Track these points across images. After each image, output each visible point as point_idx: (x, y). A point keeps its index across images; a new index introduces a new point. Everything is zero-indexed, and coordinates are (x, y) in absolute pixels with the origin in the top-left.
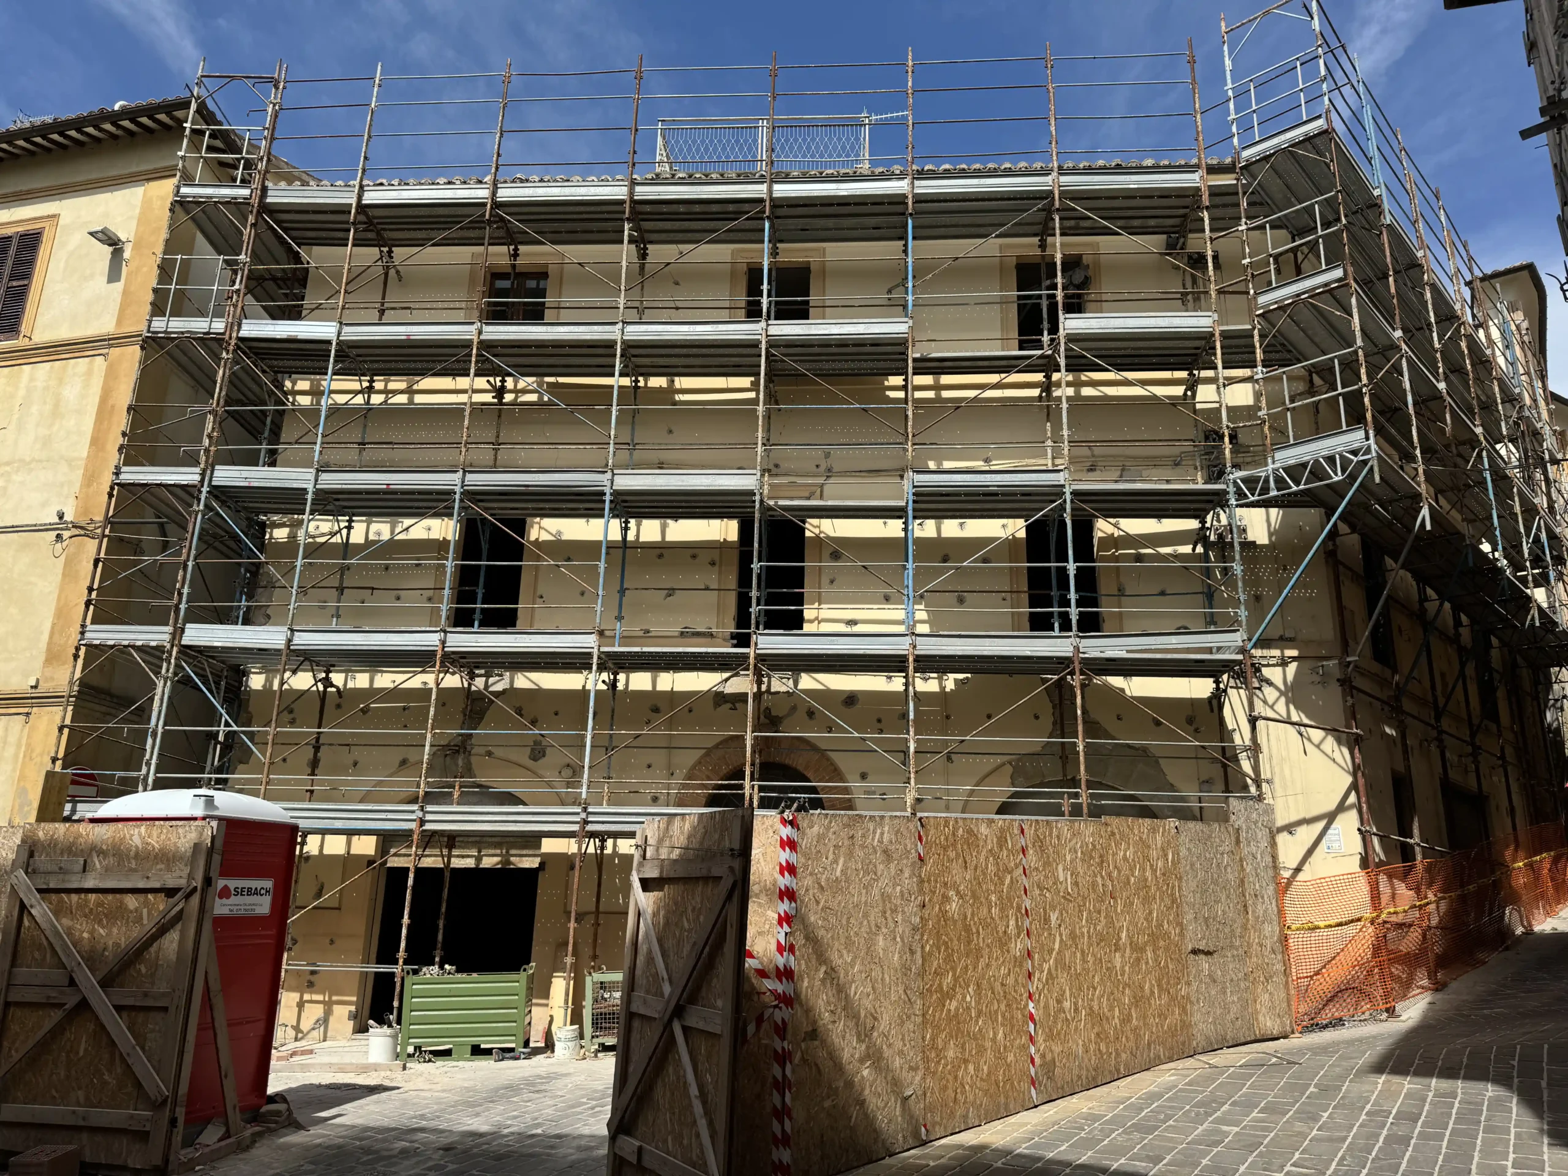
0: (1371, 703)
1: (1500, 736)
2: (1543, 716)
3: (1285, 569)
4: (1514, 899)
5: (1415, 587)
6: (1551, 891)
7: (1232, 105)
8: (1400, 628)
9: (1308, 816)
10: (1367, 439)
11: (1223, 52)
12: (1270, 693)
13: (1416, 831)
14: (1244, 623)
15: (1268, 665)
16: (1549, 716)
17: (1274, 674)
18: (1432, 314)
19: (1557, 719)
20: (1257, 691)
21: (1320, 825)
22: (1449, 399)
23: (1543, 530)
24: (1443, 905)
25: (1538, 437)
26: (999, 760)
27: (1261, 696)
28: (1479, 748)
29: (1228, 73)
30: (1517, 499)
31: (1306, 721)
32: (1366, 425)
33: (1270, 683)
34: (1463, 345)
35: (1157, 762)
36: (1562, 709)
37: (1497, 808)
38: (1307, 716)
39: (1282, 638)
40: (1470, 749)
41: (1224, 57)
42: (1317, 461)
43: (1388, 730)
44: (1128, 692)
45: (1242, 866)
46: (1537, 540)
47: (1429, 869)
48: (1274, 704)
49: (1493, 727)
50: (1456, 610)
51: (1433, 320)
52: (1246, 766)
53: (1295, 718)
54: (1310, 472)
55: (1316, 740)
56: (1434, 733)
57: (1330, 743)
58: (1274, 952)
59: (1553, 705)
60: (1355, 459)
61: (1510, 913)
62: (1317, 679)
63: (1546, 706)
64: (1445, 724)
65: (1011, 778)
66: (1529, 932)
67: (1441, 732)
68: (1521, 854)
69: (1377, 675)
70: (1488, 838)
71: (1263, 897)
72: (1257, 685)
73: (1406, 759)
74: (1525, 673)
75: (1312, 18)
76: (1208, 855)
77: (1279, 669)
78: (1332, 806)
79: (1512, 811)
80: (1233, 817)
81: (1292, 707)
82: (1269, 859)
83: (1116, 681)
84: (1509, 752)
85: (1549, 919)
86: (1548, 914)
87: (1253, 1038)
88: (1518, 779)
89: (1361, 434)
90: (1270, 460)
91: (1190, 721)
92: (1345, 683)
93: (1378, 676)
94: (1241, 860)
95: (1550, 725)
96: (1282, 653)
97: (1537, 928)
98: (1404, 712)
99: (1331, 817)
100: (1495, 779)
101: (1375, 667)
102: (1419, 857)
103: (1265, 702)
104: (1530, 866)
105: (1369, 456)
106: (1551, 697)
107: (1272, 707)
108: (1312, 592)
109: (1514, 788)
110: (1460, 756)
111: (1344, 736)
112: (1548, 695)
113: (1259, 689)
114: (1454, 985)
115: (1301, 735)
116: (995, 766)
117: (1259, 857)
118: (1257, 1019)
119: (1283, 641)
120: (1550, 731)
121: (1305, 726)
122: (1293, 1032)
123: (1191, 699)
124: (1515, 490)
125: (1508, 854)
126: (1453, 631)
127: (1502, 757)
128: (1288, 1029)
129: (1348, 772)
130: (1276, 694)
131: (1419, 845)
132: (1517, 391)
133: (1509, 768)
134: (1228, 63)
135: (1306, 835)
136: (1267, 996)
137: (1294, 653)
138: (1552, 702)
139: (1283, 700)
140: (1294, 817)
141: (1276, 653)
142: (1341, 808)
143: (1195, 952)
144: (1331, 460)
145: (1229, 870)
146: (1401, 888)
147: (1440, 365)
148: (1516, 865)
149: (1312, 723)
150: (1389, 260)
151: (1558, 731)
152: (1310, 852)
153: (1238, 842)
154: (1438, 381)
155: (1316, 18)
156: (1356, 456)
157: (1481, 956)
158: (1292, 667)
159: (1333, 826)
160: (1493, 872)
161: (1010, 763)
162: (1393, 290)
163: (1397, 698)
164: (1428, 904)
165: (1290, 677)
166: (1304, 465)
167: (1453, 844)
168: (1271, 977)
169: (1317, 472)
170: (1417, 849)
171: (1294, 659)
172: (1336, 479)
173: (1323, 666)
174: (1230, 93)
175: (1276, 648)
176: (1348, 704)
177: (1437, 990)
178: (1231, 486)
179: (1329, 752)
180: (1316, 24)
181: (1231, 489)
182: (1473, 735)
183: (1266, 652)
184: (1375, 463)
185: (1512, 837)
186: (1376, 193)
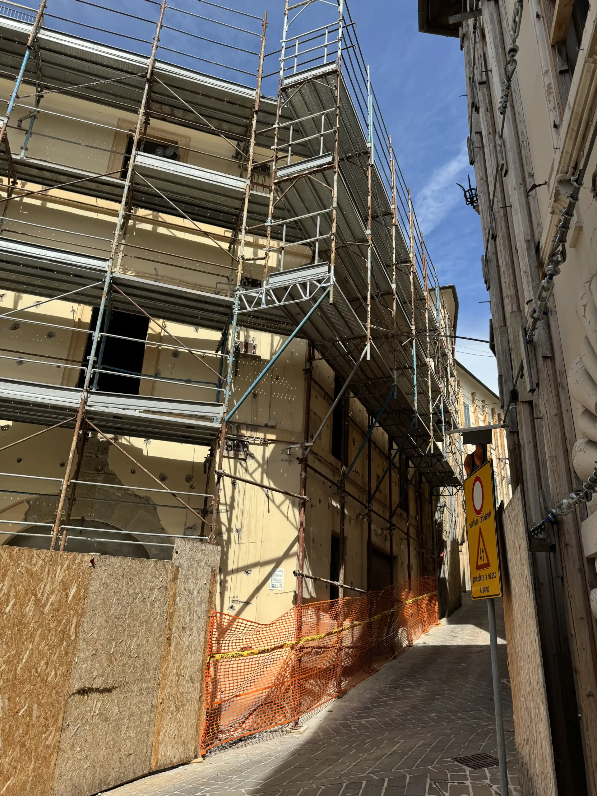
0: (323, 482)
1: (408, 520)
2: (433, 515)
3: (277, 379)
4: (404, 623)
5: (368, 417)
6: (426, 618)
7: (283, 52)
8: (354, 439)
9: (262, 560)
10: (329, 272)
11: (284, 20)
12: (251, 464)
13: (341, 577)
14: (226, 400)
15: (254, 444)
16: (437, 515)
17: (256, 450)
18: (394, 243)
19: (440, 517)
20: (243, 462)
21: (270, 568)
22: (396, 296)
23: (442, 403)
24: (357, 630)
25: (446, 357)
26: (19, 498)
27: (245, 465)
28: (394, 525)
29: (285, 33)
30: (429, 377)
31: (273, 486)
32: (330, 262)
33: (253, 457)
34: (411, 277)
35: (155, 509)
36: (443, 512)
37: (402, 564)
38: (275, 484)
39: (267, 426)
40: (388, 525)
41: (283, 23)
42: (295, 286)
43: (334, 504)
44: (145, 453)
45: (174, 601)
46: (438, 406)
47: (347, 604)
48: (253, 472)
49: (405, 515)
50: (391, 439)
51: (394, 246)
52: (224, 517)
53: (266, 483)
54: (289, 293)
55: (278, 502)
56: (366, 511)
57: (287, 506)
58: (192, 680)
59: (439, 510)
60: (319, 285)
61: (402, 632)
62: (286, 457)
63: (436, 510)
64: (375, 506)
65: (25, 514)
66: (410, 646)
67: (370, 511)
68: (412, 594)
69: (330, 463)
70: (392, 583)
71: (191, 630)
72: (243, 457)
73: (343, 524)
74: (426, 487)
75: (339, 5)
76: (131, 591)
77: (261, 448)
78: (281, 553)
79: (409, 567)
80: (175, 556)
81: (265, 476)
82: (207, 595)
83: (138, 442)
84: (412, 531)
85: (423, 636)
86: (424, 631)
87: (146, 772)
88: (416, 548)
89: (326, 268)
90: (265, 282)
91: (188, 479)
92: (303, 461)
93: (332, 465)
94: (175, 595)
95: (436, 520)
96: (265, 436)
97: (415, 642)
98: (345, 492)
99: (278, 562)
100: (403, 547)
101: (332, 459)
102: (341, 595)
103: (247, 470)
104: (416, 603)
105: (328, 284)
106: (438, 505)
107: (251, 475)
108: (293, 397)
109: (413, 553)
110: (382, 529)
111: (297, 500)
112: (437, 503)
113: (245, 460)
114: (352, 692)
115: (268, 497)
116: (13, 503)
117: (195, 592)
118: (157, 750)
119: (268, 428)
120: (436, 524)
121: (272, 489)
122: (196, 757)
123: (193, 462)
124: (429, 373)
125: (404, 594)
126: (388, 452)
127: (407, 534)
128: (192, 754)
129: (296, 528)
130: (256, 465)
131: (342, 586)
132: (438, 325)
133: (411, 541)
134: (286, 27)
135: (258, 574)
136: (174, 725)
137: (273, 437)
138: (439, 508)
139: (260, 470)
140: (251, 561)
141: (261, 435)
142: (287, 555)
143: (83, 692)
144: (304, 285)
145: (157, 604)
146: (326, 619)
147: (394, 273)
148: (408, 602)
149: (277, 489)
150: (369, 186)
151: (440, 525)
152: (258, 589)
153: (175, 578)
154: (392, 283)
155: (341, 4)
156: (320, 283)
157: (375, 666)
158: (271, 447)
159: (279, 569)
160: (392, 606)
161: (28, 502)
162: (369, 204)
163: (342, 482)
164: (342, 630)
165: (268, 455)
166: (286, 288)
167: (370, 587)
168: (183, 705)
169: (294, 295)
170: (341, 589)
171: (273, 441)
172: (305, 298)
173: (290, 448)
174: (284, 44)
175: (261, 432)
176: (303, 477)
177: (338, 697)
178: (237, 299)
179: (285, 512)
180: (341, 9)
181: (237, 302)
182: (391, 517)
183: (254, 434)
184: (331, 289)
185: (407, 583)
186: (368, 145)
